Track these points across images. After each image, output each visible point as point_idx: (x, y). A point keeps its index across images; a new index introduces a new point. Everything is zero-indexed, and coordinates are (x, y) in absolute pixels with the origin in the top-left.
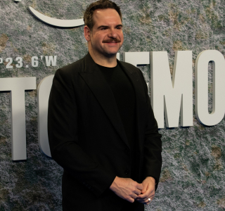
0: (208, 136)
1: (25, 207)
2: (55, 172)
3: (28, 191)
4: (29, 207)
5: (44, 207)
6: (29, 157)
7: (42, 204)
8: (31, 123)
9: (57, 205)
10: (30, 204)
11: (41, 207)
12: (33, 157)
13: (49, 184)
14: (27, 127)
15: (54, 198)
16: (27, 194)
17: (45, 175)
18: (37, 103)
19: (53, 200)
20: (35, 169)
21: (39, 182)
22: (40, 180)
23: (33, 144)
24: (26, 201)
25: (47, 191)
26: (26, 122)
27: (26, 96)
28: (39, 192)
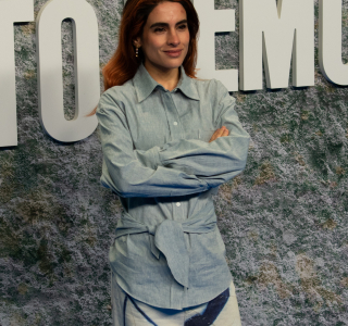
0: (341, 103)
1: (17, 229)
2: (69, 167)
3: (21, 200)
4: (22, 229)
5: (49, 228)
6: (22, 141)
7: (45, 224)
8: (25, 80)
9: (72, 225)
10: (25, 224)
11: (43, 228)
12: (29, 141)
13: (58, 189)
14: (18, 87)
15: (68, 213)
16: (19, 206)
17: (51, 173)
18: (36, 45)
19: (66, 216)
20: (34, 162)
21: (40, 186)
22: (43, 182)
23: (29, 119)
24: (17, 219)
25: (54, 201)
26: (17, 78)
27: (15, 33)
28: (41, 202)
